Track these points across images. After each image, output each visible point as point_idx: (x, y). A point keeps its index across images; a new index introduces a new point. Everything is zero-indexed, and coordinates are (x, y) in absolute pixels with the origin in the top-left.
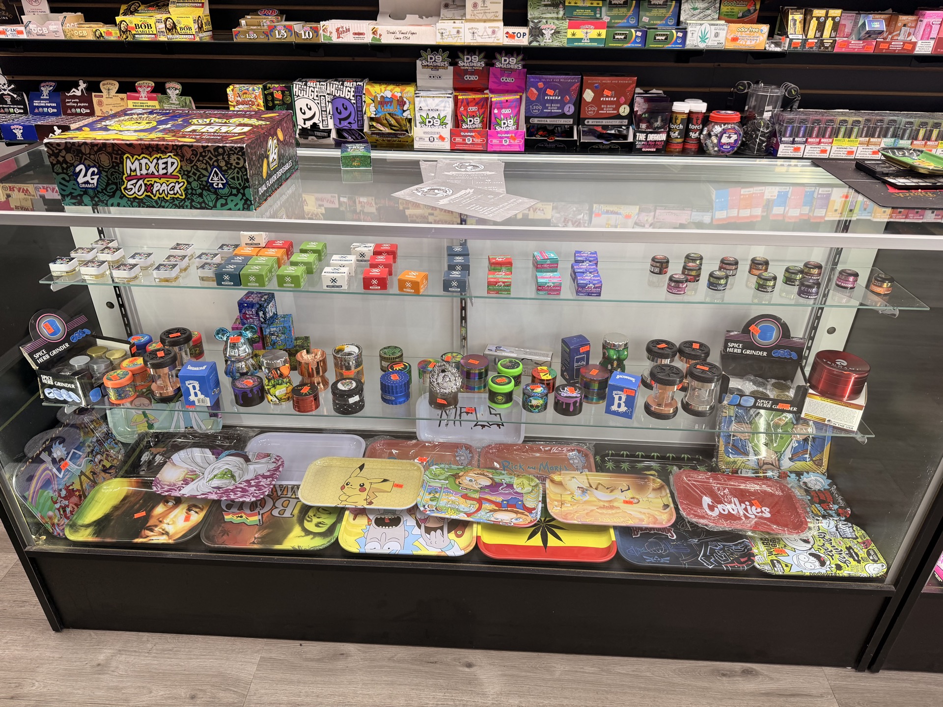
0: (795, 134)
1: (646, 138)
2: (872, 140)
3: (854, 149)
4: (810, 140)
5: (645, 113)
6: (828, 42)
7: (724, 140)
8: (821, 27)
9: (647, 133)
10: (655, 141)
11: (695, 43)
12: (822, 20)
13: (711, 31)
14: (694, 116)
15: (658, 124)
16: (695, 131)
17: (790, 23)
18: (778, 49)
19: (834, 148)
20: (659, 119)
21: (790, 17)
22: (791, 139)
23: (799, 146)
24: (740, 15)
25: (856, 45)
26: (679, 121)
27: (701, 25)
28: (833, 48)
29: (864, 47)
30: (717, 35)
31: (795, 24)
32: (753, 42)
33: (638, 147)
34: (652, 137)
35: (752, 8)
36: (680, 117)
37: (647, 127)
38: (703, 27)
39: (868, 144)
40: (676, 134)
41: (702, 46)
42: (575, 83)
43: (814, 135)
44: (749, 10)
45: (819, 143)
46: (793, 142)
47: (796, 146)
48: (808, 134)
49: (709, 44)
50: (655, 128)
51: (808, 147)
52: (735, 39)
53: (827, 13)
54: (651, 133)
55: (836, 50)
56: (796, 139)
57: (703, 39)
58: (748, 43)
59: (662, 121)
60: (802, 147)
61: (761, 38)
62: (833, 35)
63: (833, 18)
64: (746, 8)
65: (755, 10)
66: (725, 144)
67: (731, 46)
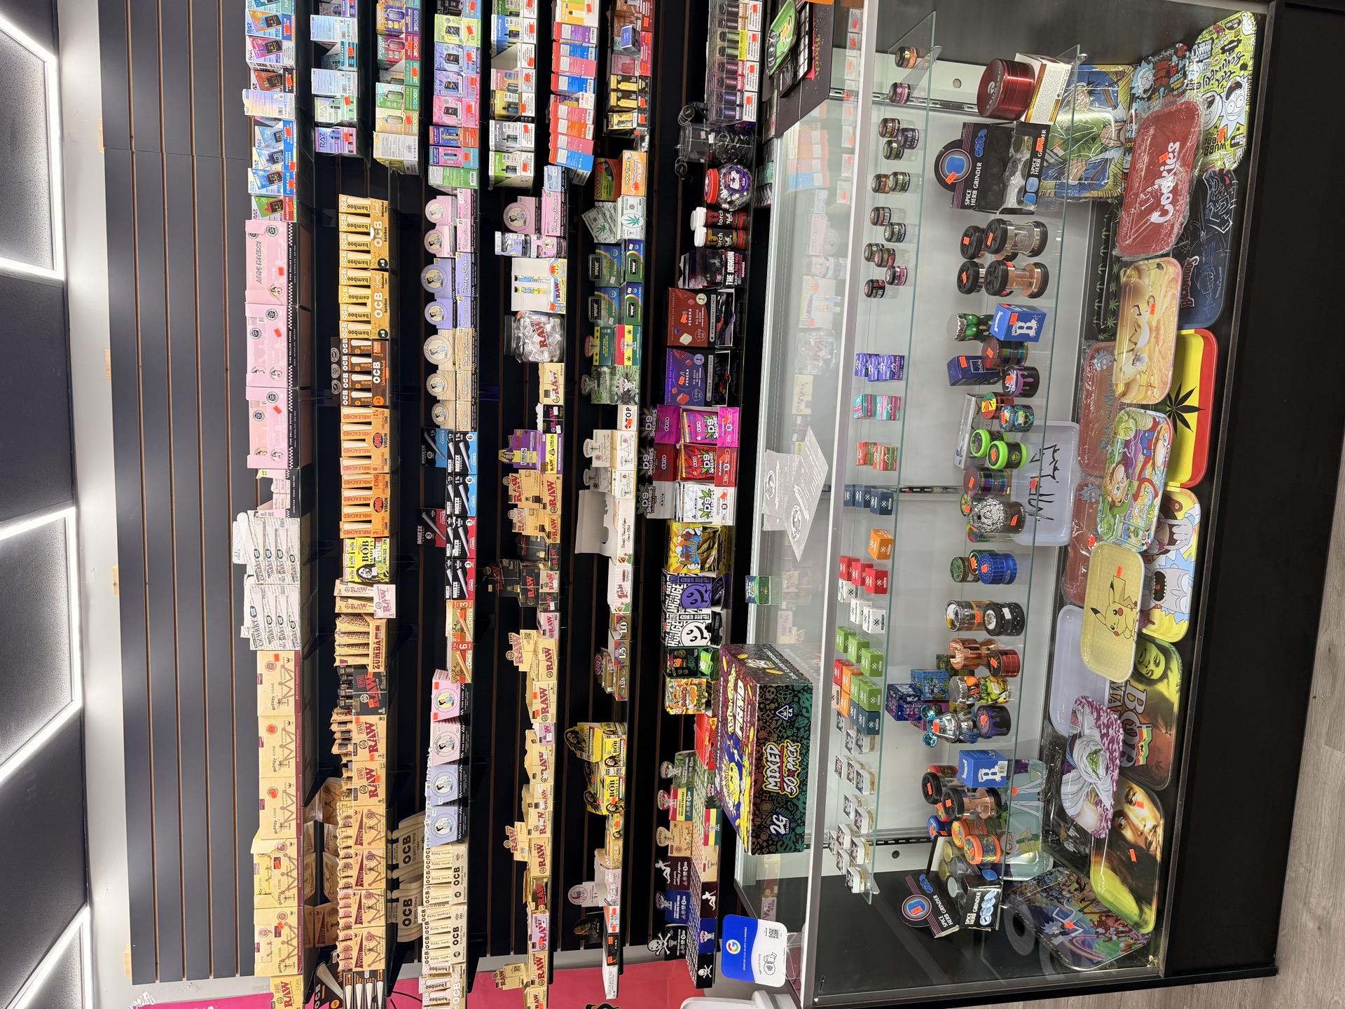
0: (732, 105)
1: (732, 274)
2: (740, 14)
3: (750, 34)
4: (739, 87)
5: (706, 278)
6: (642, 84)
7: (736, 186)
8: (627, 94)
9: (727, 273)
10: (735, 263)
11: (639, 229)
12: (620, 94)
13: (629, 213)
14: (710, 220)
15: (717, 262)
16: (725, 220)
17: (622, 127)
18: (647, 138)
19: (749, 57)
20: (713, 261)
21: (616, 127)
22: (738, 108)
23: (745, 98)
24: (610, 178)
25: (645, 53)
26: (715, 238)
27: (622, 225)
28: (646, 77)
29: (647, 44)
30: (632, 207)
31: (623, 122)
32: (640, 166)
33: (740, 282)
34: (731, 268)
35: (604, 166)
36: (711, 237)
37: (721, 274)
38: (625, 223)
39: (745, 18)
40: (728, 239)
41: (642, 222)
42: (673, 355)
43: (734, 83)
44: (606, 169)
45: (743, 75)
46: (741, 106)
47: (745, 102)
48: (733, 89)
49: (640, 214)
50: (722, 265)
51: (747, 88)
52: (636, 186)
53: (614, 90)
54: (726, 269)
55: (649, 74)
56: (738, 103)
57: (635, 221)
58: (640, 171)
59: (714, 258)
60: (746, 94)
61: (636, 157)
62: (634, 80)
63: (619, 82)
64: (604, 172)
65: (606, 162)
66: (741, 184)
67: (643, 189)
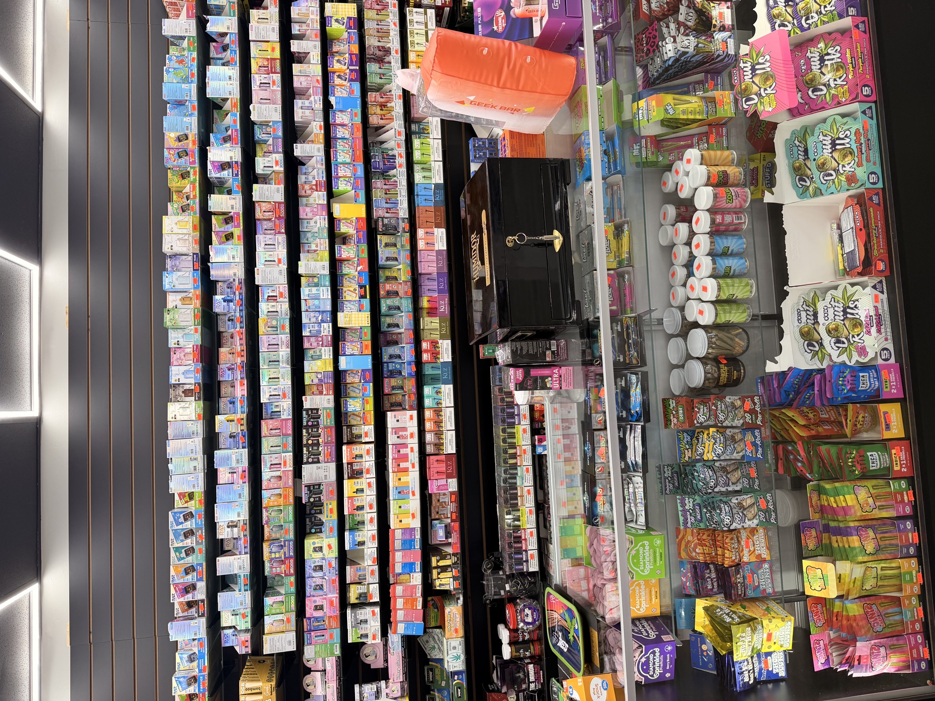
0: (520, 562)
1: (533, 682)
2: (519, 494)
3: (528, 510)
4: (524, 548)
5: (514, 688)
6: (454, 559)
7: (529, 620)
8: (444, 569)
9: (530, 682)
10: (535, 673)
11: (461, 663)
12: (439, 570)
13: (453, 653)
18: (461, 598)
19: (529, 526)
22: (525, 564)
24: (436, 610)
25: (455, 539)
26: (518, 654)
28: (457, 553)
29: (455, 531)
30: (454, 648)
33: (540, 687)
34: (532, 678)
35: (431, 603)
36: (514, 654)
37: (525, 683)
39: (522, 496)
40: (527, 653)
41: (463, 657)
45: (525, 540)
46: (527, 561)
47: (529, 558)
48: (519, 551)
49: (461, 652)
50: (525, 676)
51: (530, 547)
52: (456, 631)
53: (435, 568)
54: (529, 679)
55: (459, 551)
56: (524, 559)
57: (458, 658)
58: (458, 620)
59: (519, 672)
60: (530, 552)
62: (449, 557)
63: (438, 561)
66: (533, 618)
